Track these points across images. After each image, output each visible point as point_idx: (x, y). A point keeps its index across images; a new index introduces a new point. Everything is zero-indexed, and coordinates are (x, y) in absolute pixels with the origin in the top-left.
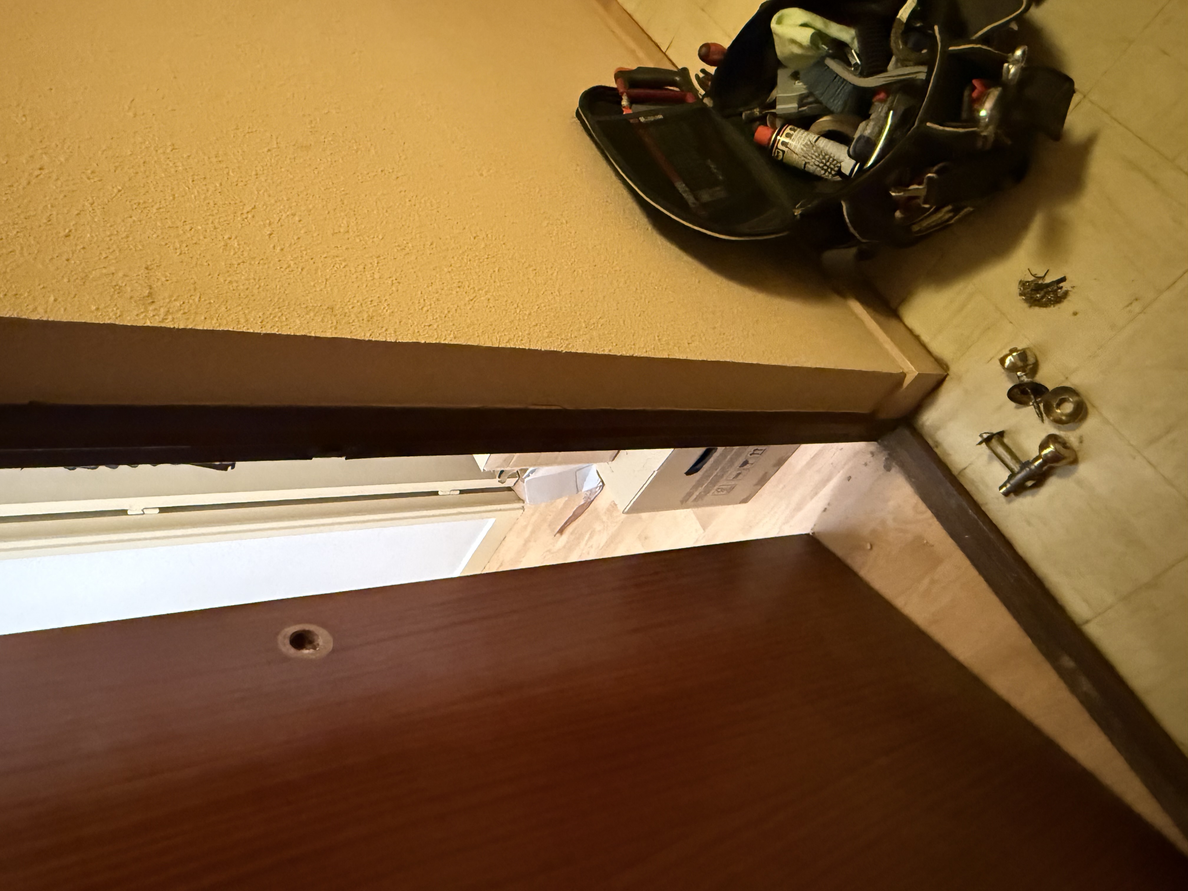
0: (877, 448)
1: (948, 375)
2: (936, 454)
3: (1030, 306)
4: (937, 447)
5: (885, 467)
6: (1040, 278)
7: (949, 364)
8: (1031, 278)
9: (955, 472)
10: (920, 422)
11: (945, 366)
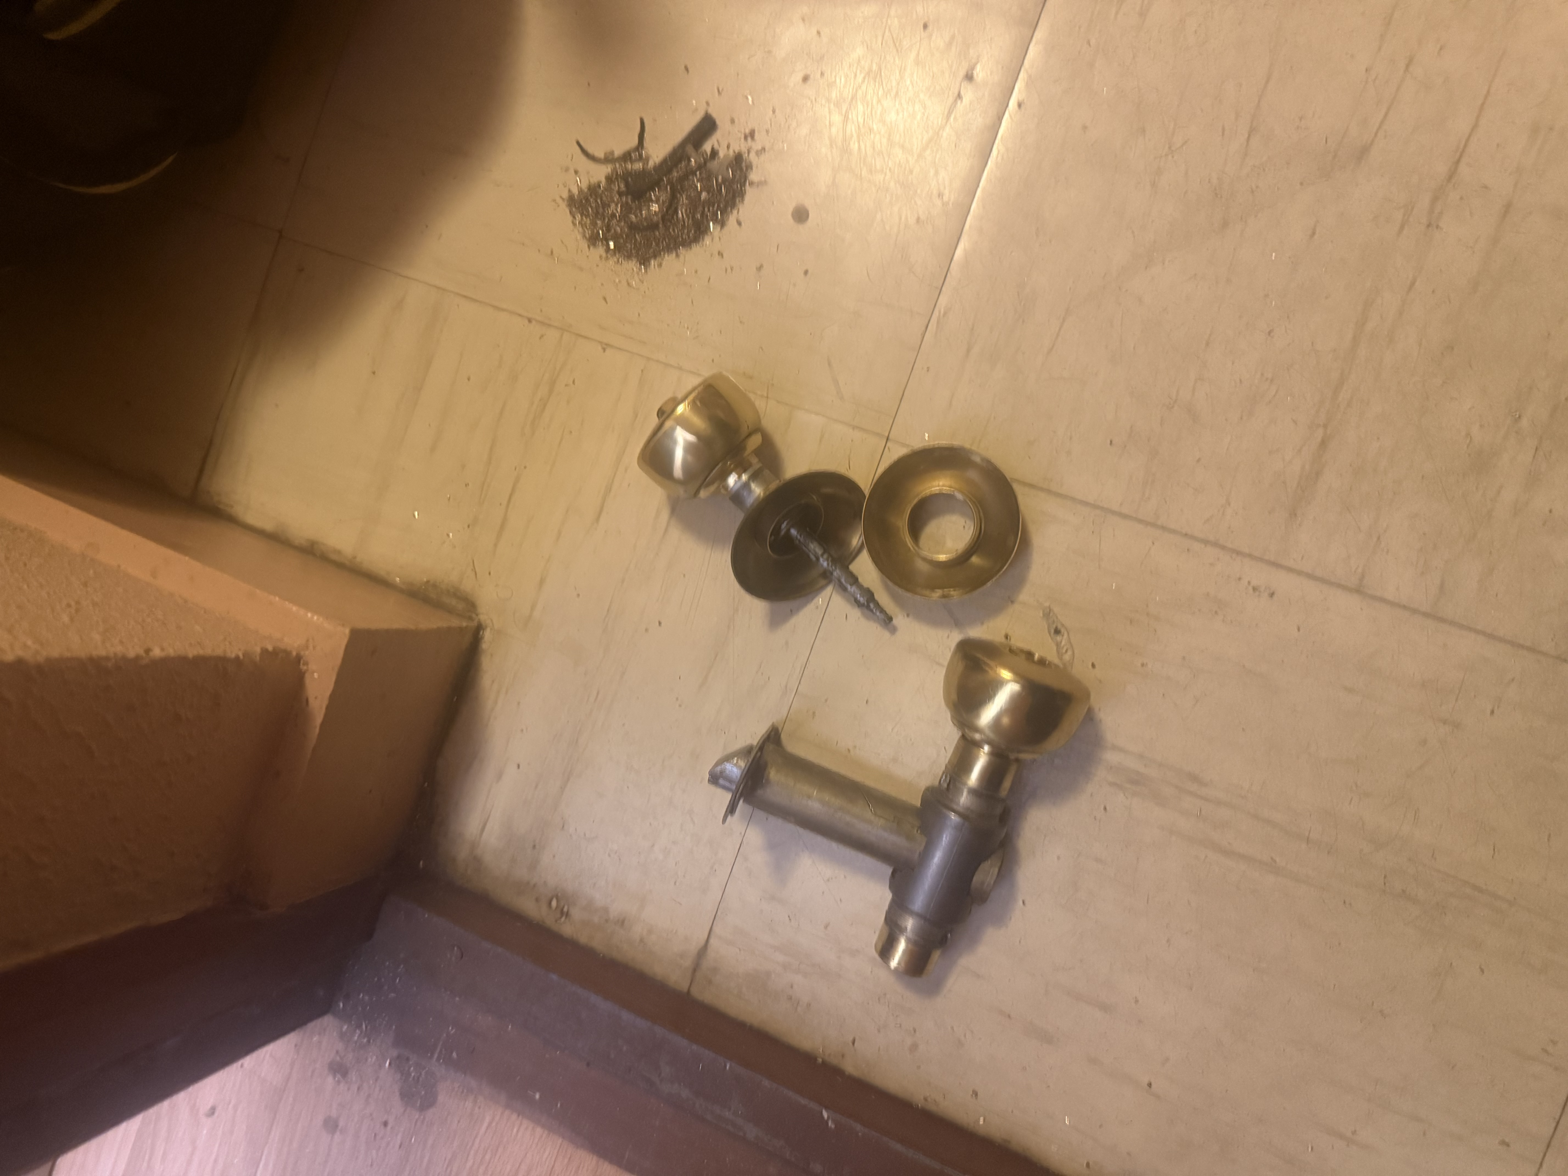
0: (342, 1036)
1: (479, 629)
2: (572, 945)
3: (644, 261)
4: (564, 913)
5: (407, 1096)
6: (627, 157)
7: (467, 586)
8: (600, 173)
9: (677, 979)
10: (462, 854)
11: (454, 602)
